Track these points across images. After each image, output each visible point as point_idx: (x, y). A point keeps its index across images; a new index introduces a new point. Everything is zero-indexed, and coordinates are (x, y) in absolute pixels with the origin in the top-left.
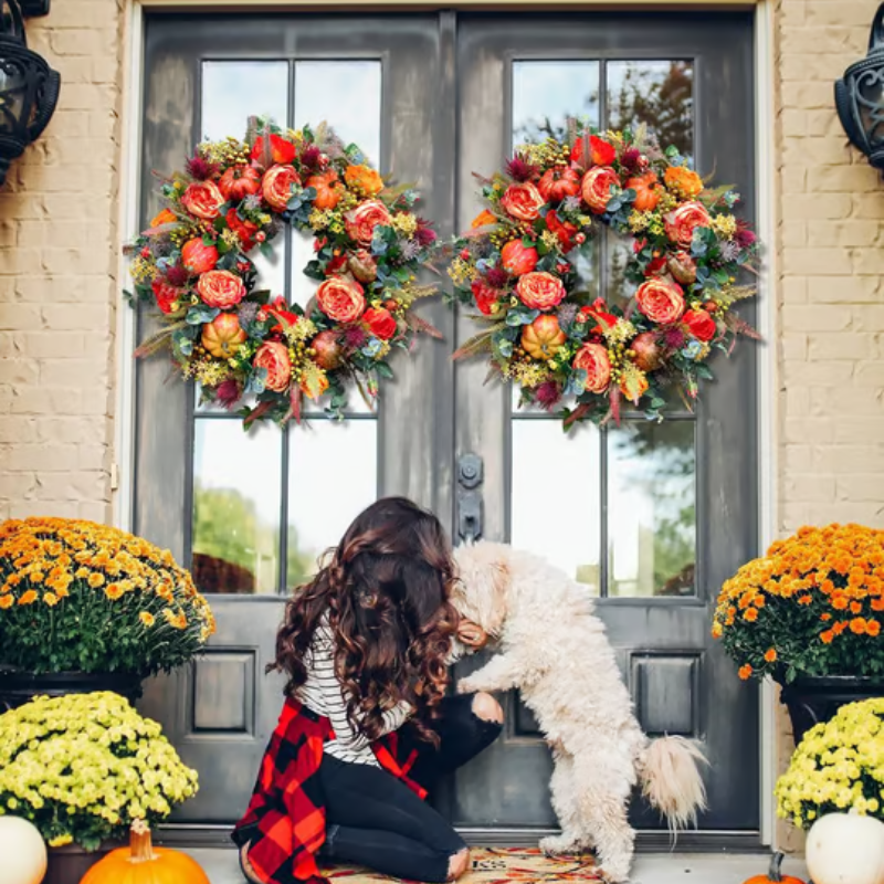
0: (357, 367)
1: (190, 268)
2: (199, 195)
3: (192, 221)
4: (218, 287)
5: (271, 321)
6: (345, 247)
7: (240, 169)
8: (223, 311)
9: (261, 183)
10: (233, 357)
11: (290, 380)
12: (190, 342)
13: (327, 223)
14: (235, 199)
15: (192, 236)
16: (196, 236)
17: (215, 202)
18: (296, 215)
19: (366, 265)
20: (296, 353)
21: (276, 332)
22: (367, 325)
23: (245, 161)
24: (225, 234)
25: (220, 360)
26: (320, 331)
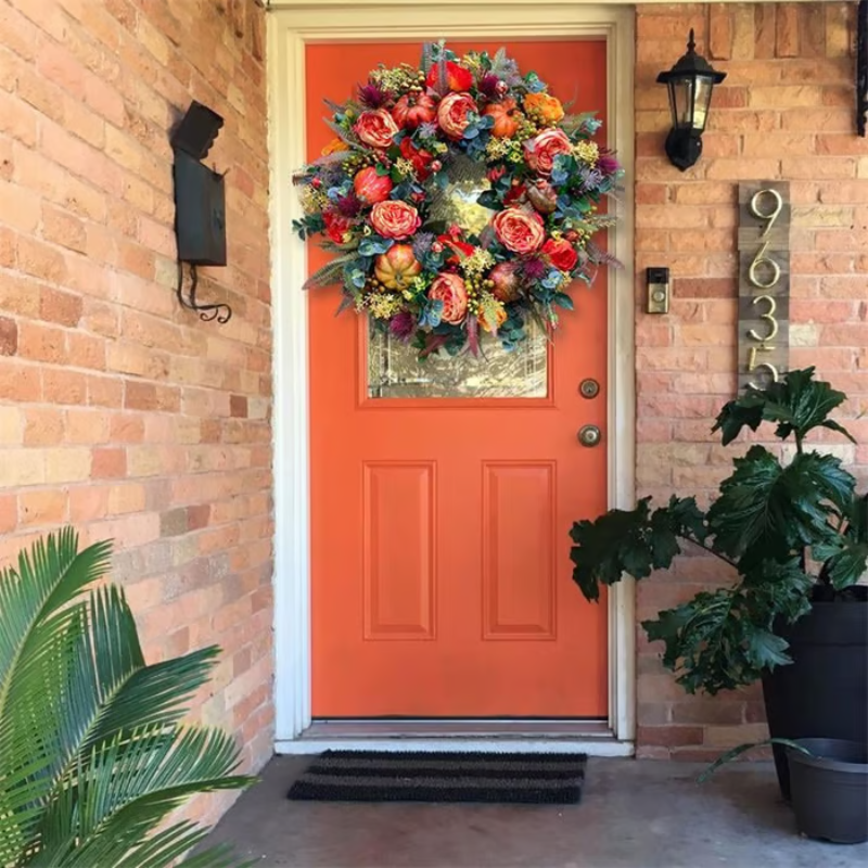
0: (536, 299)
1: (363, 198)
2: (372, 124)
3: (365, 150)
4: (392, 217)
5: (448, 252)
6: (524, 177)
7: (414, 96)
8: (396, 242)
9: (437, 112)
10: (408, 289)
11: (467, 313)
12: (362, 274)
13: (505, 152)
14: (410, 127)
15: (365, 165)
16: (369, 165)
17: (389, 131)
18: (473, 144)
19: (546, 195)
20: (473, 285)
21: (452, 263)
22: (547, 256)
23: (420, 88)
24: (399, 164)
25: (394, 292)
26: (498, 263)
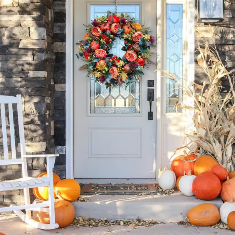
0: (135, 73)
1: (93, 48)
2: (95, 30)
3: (93, 37)
4: (100, 53)
5: (113, 61)
6: (132, 43)
7: (105, 24)
8: (101, 59)
9: (111, 27)
10: (104, 70)
11: (118, 76)
12: (93, 67)
13: (127, 37)
14: (104, 31)
15: (93, 40)
16: (94, 40)
17: (99, 32)
18: (120, 35)
19: (137, 47)
20: (120, 69)
21: (114, 64)
22: (137, 62)
23: (107, 22)
24: (102, 40)
25: (100, 71)
26: (126, 64)
